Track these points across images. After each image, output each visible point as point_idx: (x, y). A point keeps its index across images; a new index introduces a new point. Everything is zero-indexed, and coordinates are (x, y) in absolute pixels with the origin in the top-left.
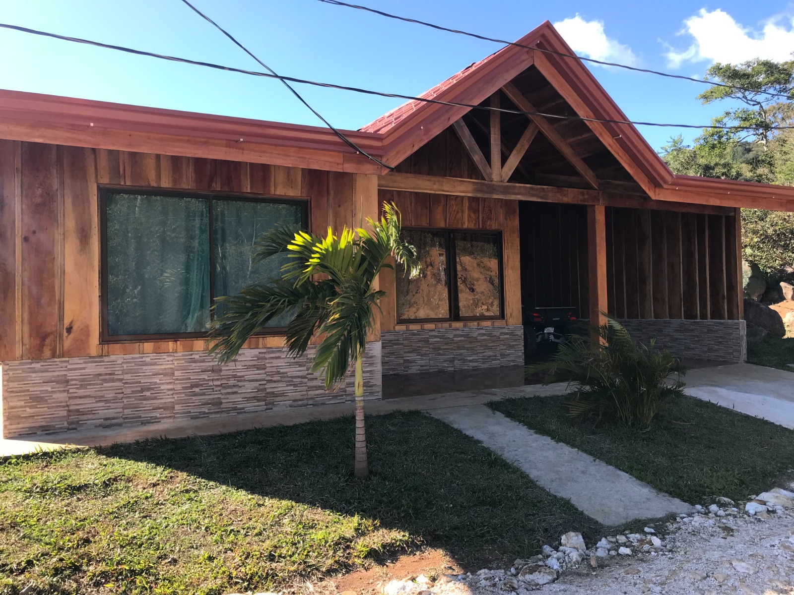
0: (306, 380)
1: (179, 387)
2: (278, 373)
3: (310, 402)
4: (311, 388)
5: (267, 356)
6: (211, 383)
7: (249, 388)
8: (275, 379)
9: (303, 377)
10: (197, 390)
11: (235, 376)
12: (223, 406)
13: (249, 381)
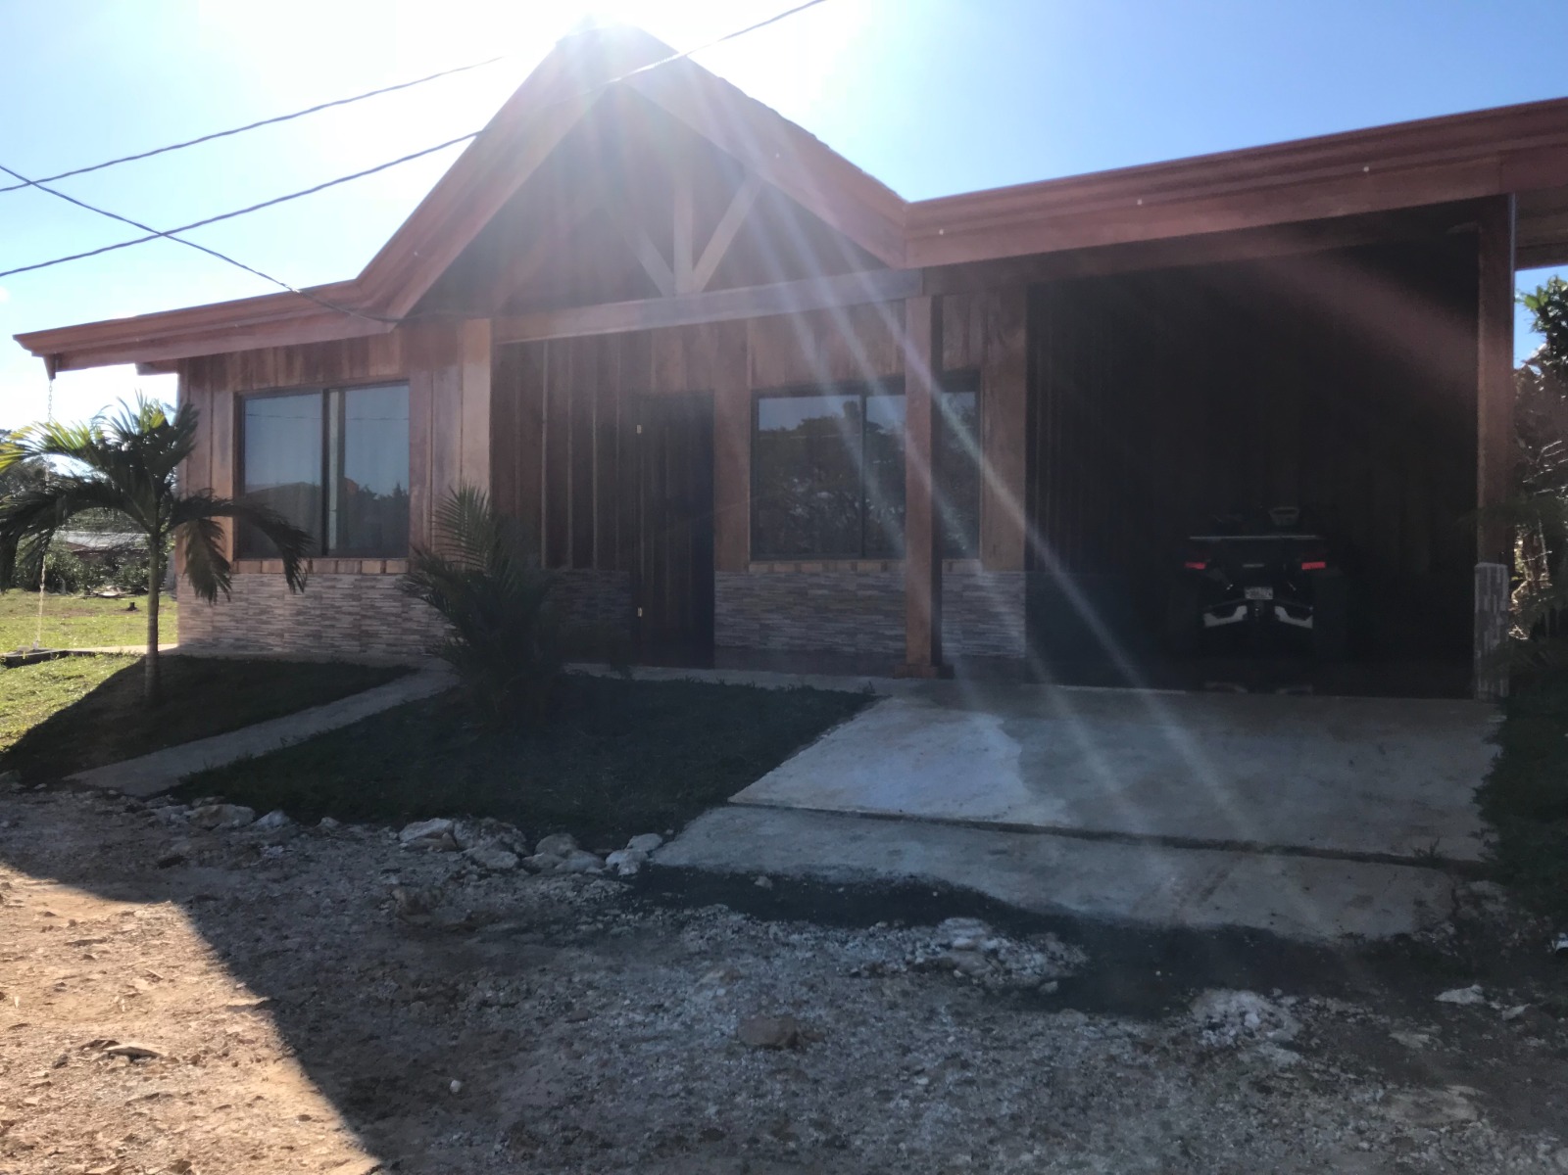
0: (400, 620)
1: (287, 613)
2: (373, 607)
3: (405, 650)
4: (405, 631)
5: (364, 584)
6: (313, 612)
7: (345, 622)
8: (370, 614)
9: (397, 615)
10: (301, 618)
11: (333, 606)
12: (323, 640)
13: (344, 613)
